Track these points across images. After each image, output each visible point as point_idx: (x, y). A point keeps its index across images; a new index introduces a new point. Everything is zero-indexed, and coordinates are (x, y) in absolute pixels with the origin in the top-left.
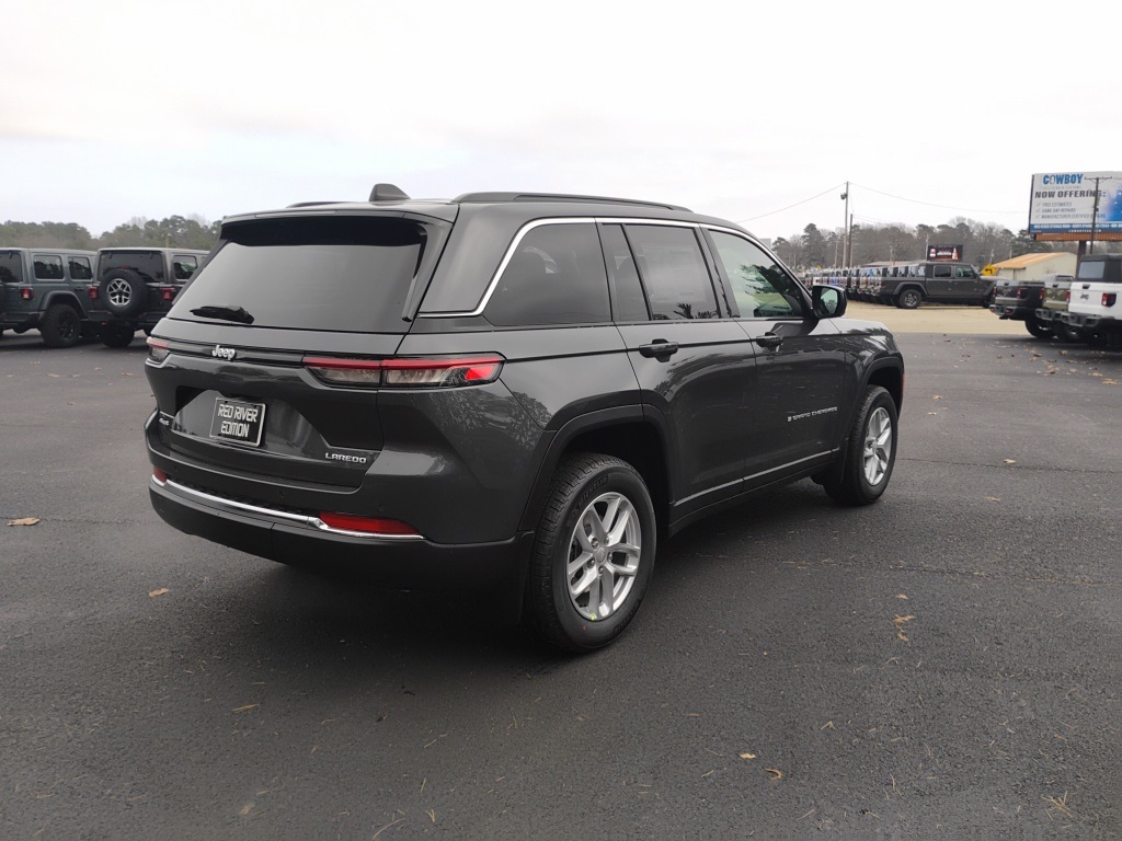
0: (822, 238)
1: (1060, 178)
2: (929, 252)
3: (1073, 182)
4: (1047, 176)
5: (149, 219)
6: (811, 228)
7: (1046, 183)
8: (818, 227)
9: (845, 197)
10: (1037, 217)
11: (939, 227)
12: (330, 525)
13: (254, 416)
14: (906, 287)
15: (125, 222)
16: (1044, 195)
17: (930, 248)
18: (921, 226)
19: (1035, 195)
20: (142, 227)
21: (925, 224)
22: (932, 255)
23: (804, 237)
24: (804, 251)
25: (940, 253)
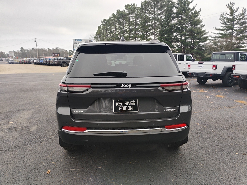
0: (25, 51)
1: (78, 40)
2: (53, 55)
3: (80, 41)
4: (75, 39)
6: (22, 48)
7: (76, 41)
8: (24, 48)
9: (36, 41)
10: (75, 48)
11: (52, 49)
12: (168, 129)
13: (134, 104)
14: (63, 62)
16: (76, 43)
17: (53, 54)
18: (48, 49)
19: (74, 43)
21: (49, 48)
22: (54, 55)
23: (20, 51)
24: (21, 54)
25: (55, 55)
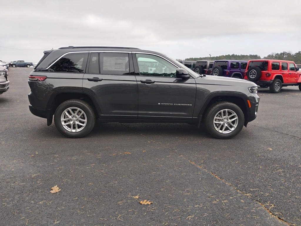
5: (276, 53)
15: (270, 54)
20: (274, 55)
